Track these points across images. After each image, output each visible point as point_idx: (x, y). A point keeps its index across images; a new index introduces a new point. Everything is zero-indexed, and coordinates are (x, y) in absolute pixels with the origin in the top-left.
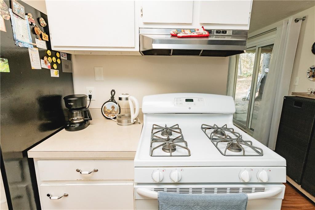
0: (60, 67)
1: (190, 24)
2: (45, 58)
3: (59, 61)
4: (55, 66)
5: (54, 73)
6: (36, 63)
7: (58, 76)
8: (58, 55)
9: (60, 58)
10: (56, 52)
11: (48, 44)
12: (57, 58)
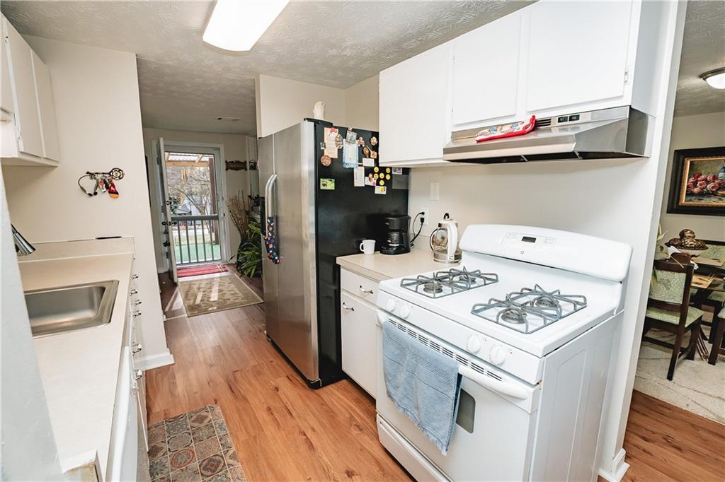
0: (388, 183)
1: (514, 115)
2: (370, 175)
3: (388, 177)
4: (382, 183)
5: (381, 190)
6: (360, 180)
7: (385, 193)
8: (388, 171)
9: (391, 174)
10: (385, 168)
11: (377, 161)
12: (385, 174)
